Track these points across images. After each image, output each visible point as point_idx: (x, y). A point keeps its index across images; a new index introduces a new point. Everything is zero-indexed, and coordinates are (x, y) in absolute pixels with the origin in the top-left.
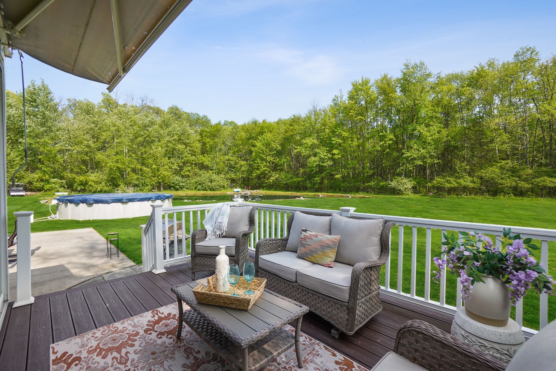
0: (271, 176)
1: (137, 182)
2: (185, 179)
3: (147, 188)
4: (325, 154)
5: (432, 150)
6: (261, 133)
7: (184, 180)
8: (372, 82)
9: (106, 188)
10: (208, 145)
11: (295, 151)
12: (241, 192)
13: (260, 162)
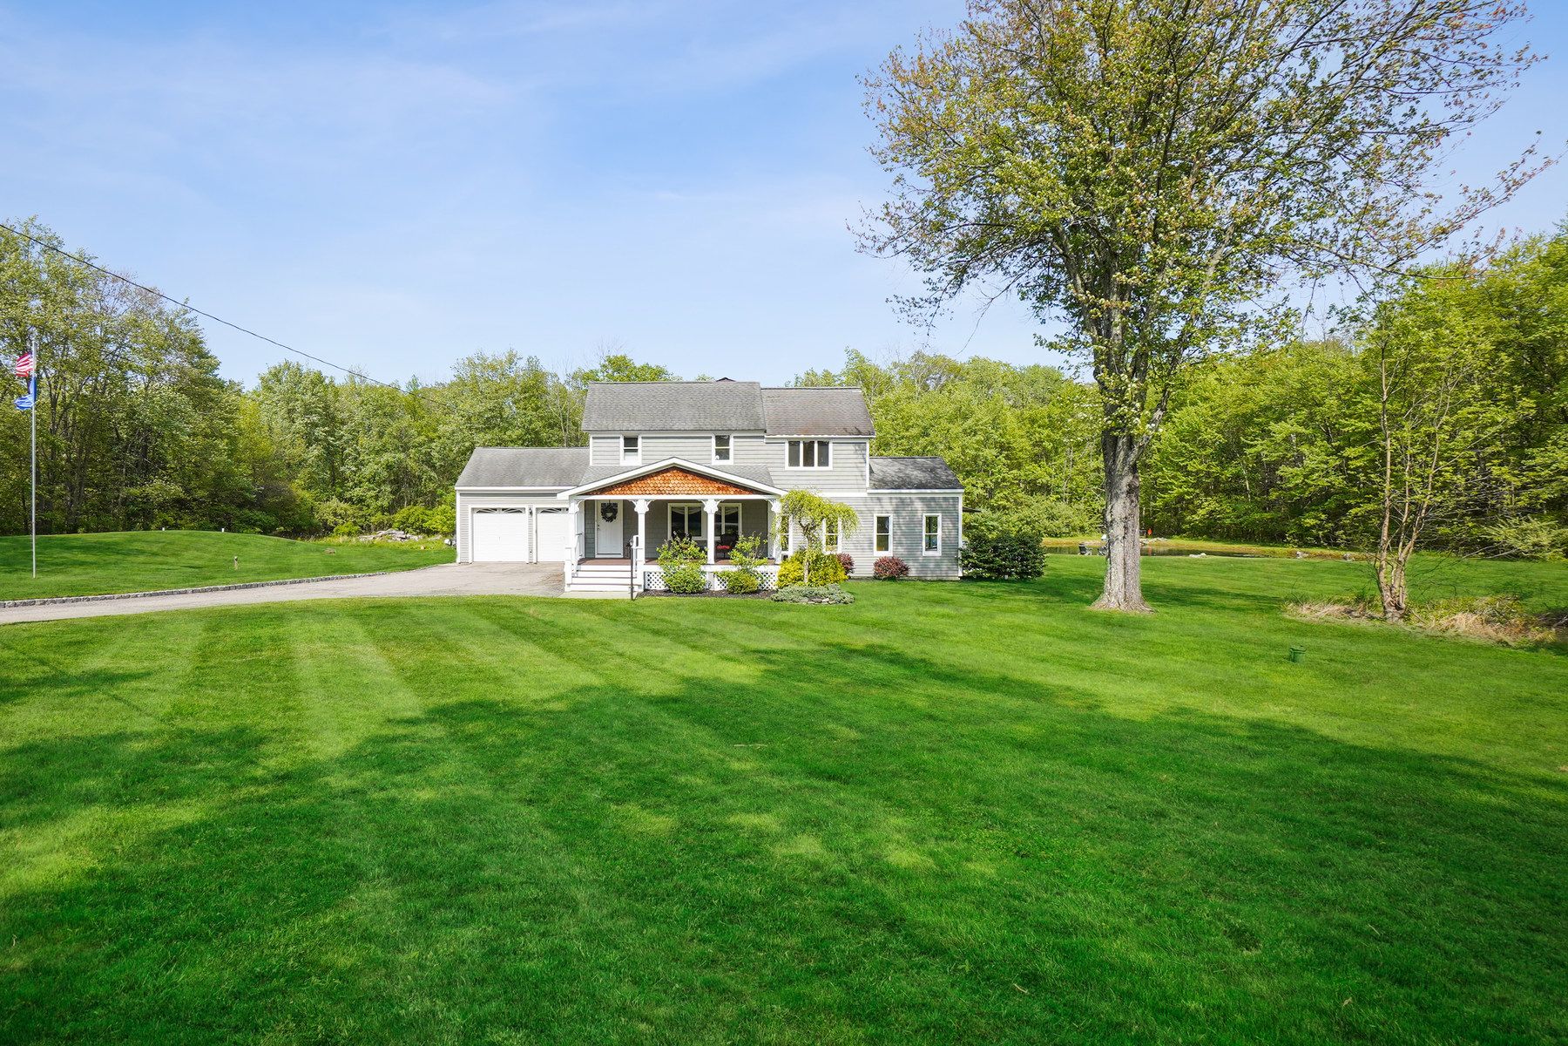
0: (1199, 507)
2: (998, 513)
7: (995, 516)
11: (1253, 450)
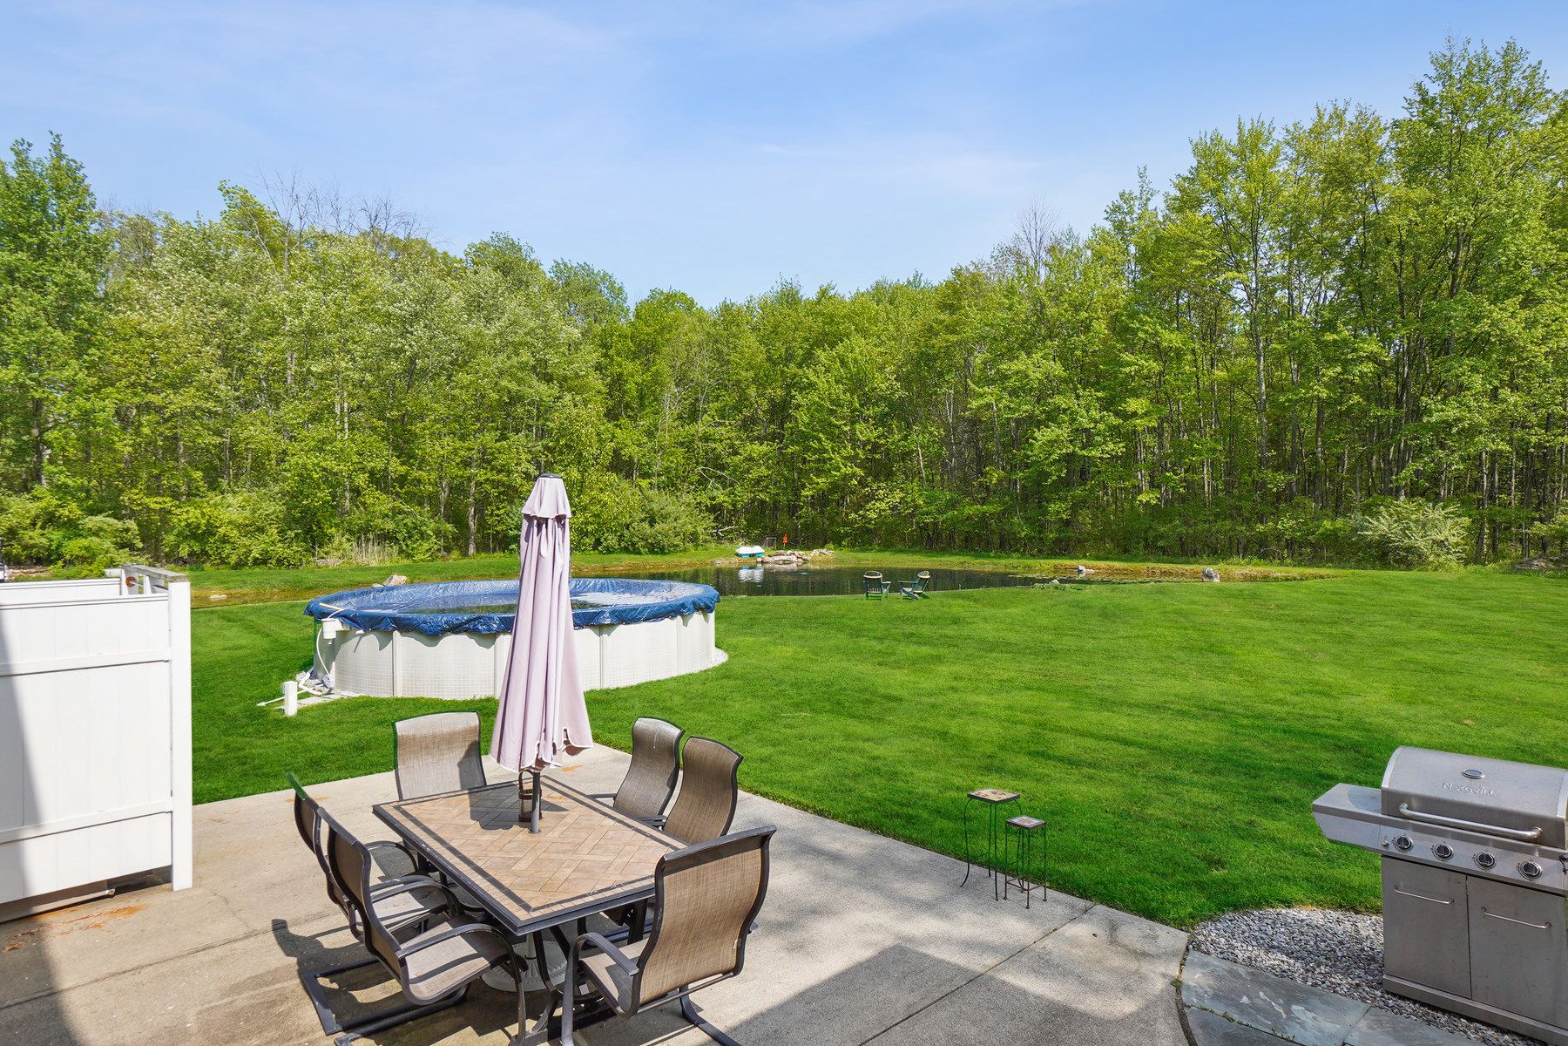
0: (871, 497)
1: (390, 526)
3: (426, 546)
4: (1096, 414)
5: (1553, 396)
6: (830, 339)
8: (1279, 136)
9: (280, 549)
10: (631, 386)
12: (767, 559)
13: (828, 445)
